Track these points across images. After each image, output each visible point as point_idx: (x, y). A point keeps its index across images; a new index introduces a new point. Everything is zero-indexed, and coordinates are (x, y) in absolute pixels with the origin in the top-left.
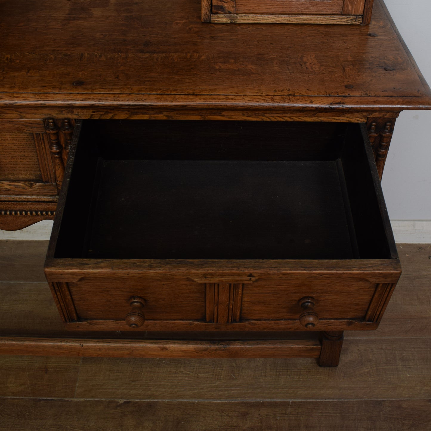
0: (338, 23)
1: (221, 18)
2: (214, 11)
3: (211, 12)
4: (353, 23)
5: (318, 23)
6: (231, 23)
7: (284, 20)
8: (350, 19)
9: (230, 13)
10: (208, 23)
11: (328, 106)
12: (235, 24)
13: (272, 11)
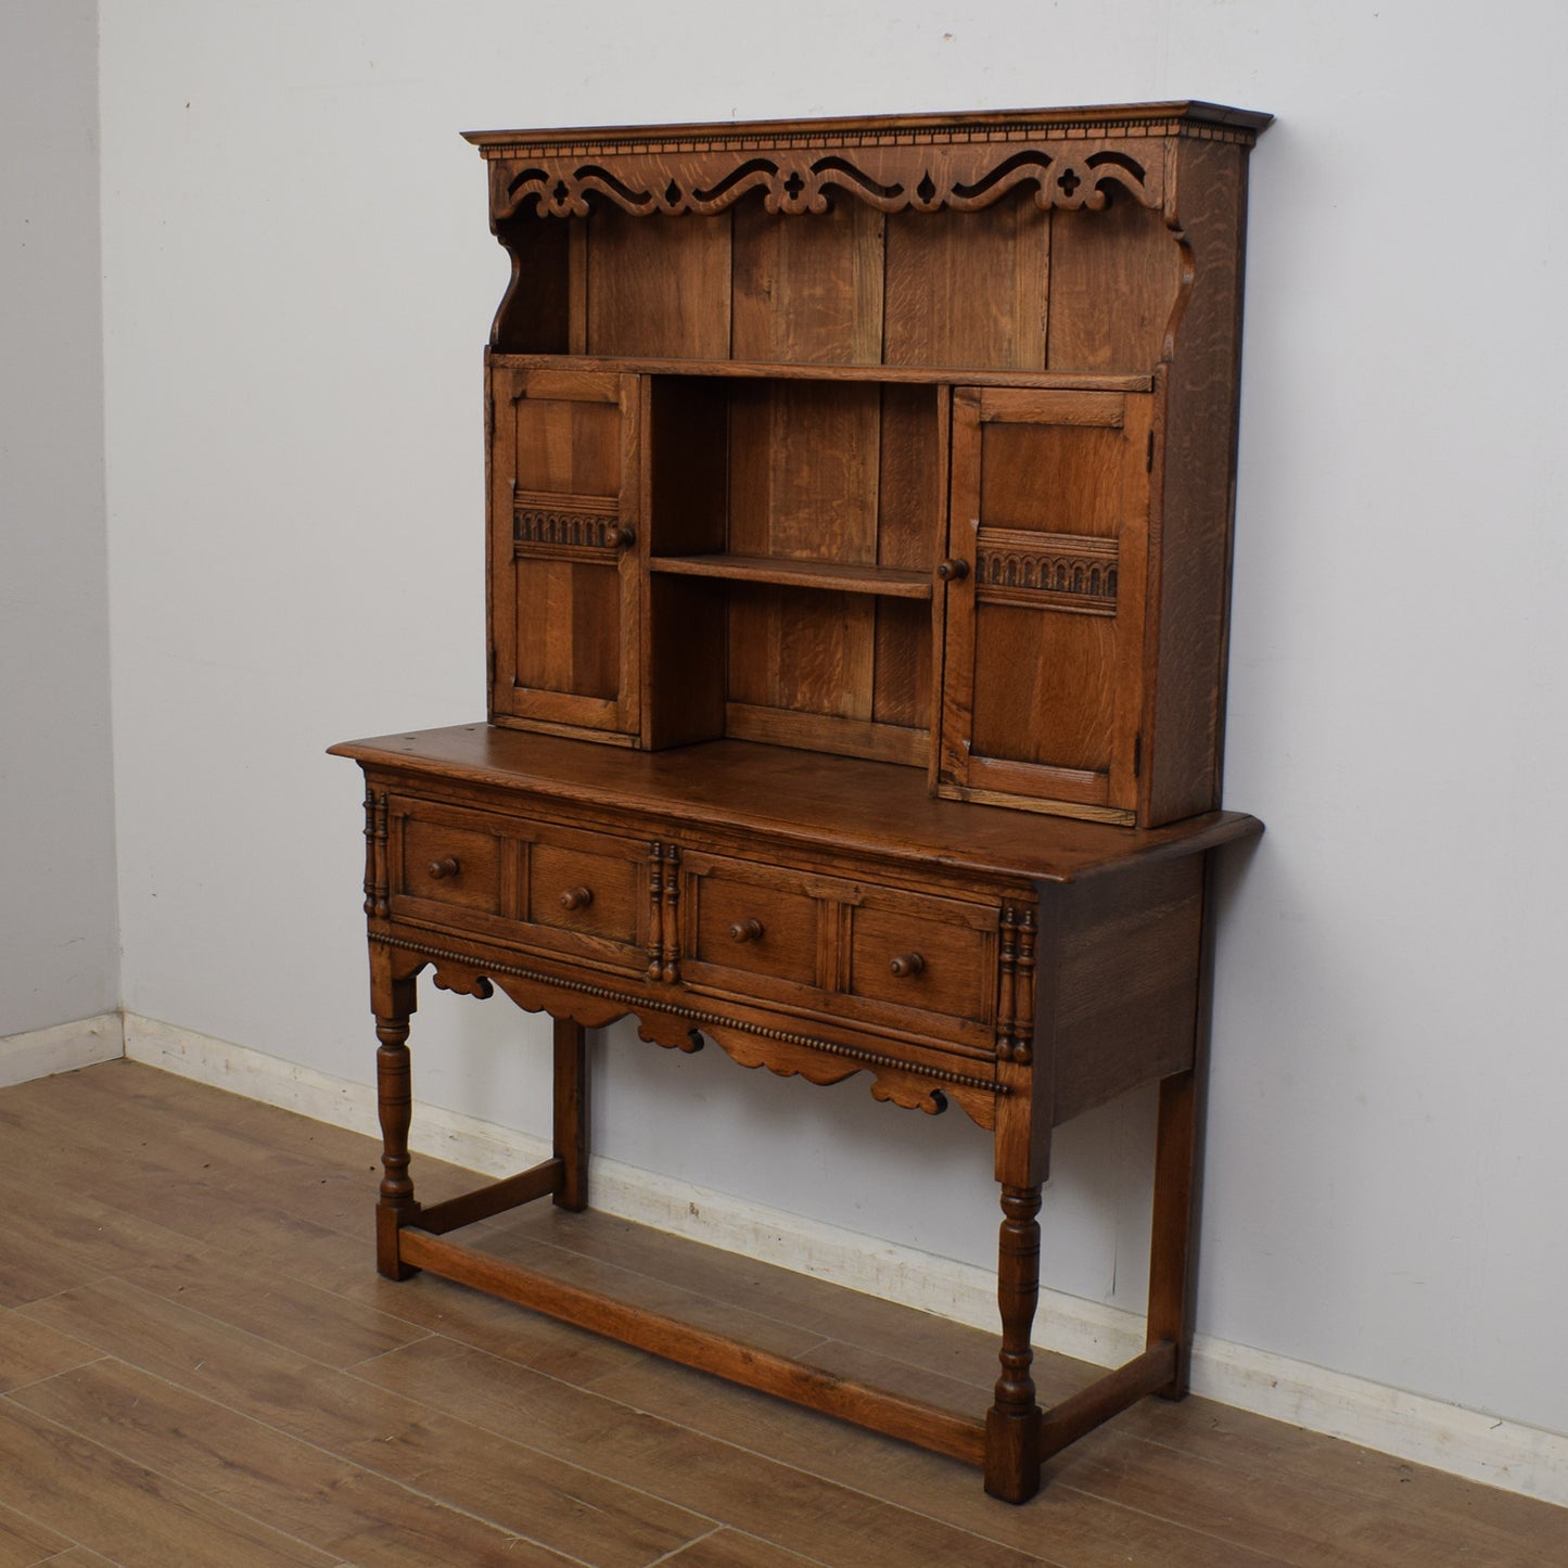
0: (1102, 820)
1: (949, 792)
2: (943, 779)
3: (939, 781)
4: (1124, 823)
5: (1075, 816)
6: (962, 801)
7: (1030, 806)
8: (1118, 814)
9: (961, 785)
10: (936, 797)
11: (934, 859)
12: (967, 803)
13: (1015, 790)
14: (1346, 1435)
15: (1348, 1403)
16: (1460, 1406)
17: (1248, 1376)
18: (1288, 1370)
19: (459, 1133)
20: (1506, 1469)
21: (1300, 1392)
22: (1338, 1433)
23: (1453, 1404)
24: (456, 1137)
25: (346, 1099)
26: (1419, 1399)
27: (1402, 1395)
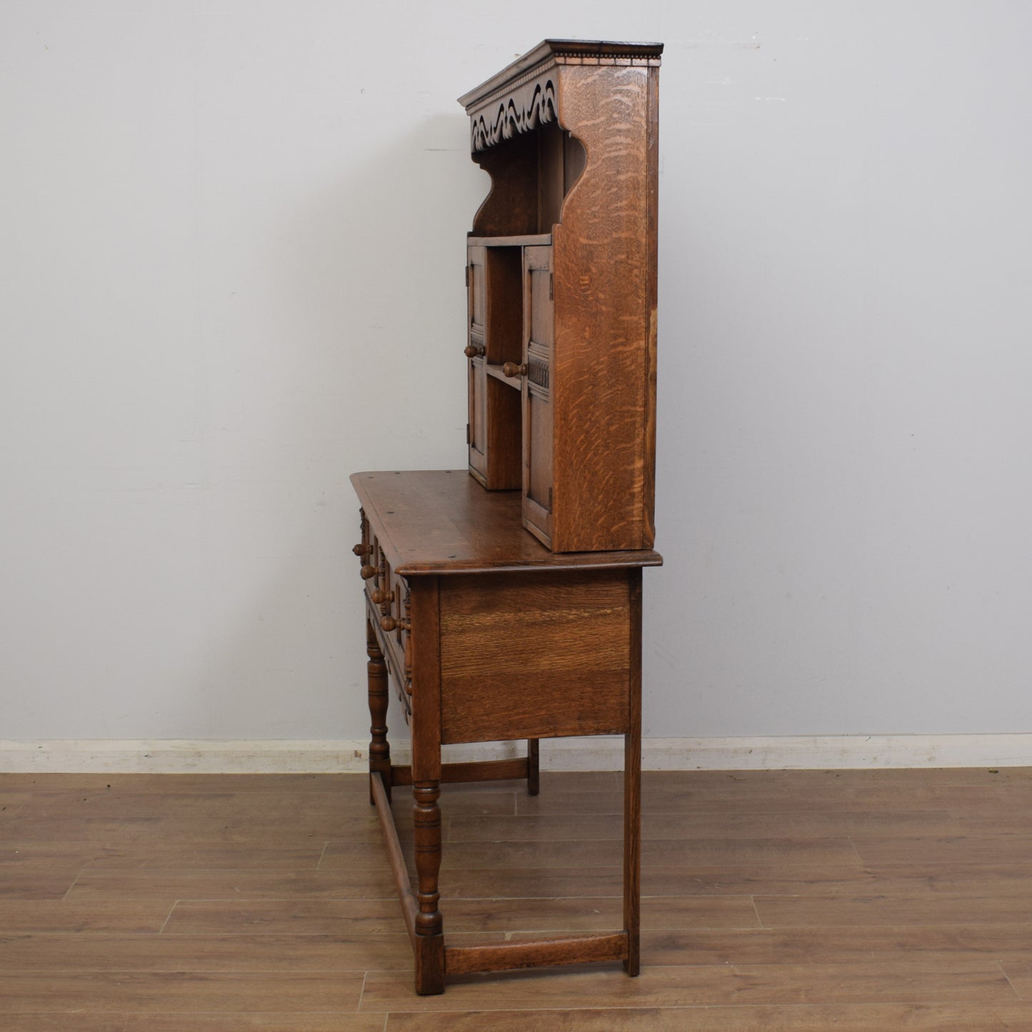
14: (791, 766)
15: (792, 750)
16: (847, 735)
17: (736, 751)
18: (757, 742)
19: (153, 752)
20: (875, 759)
21: (766, 752)
22: (787, 767)
23: (844, 735)
24: (150, 754)
25: (43, 752)
26: (827, 738)
27: (818, 738)
